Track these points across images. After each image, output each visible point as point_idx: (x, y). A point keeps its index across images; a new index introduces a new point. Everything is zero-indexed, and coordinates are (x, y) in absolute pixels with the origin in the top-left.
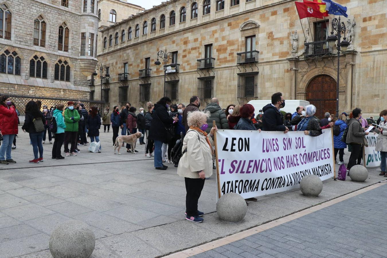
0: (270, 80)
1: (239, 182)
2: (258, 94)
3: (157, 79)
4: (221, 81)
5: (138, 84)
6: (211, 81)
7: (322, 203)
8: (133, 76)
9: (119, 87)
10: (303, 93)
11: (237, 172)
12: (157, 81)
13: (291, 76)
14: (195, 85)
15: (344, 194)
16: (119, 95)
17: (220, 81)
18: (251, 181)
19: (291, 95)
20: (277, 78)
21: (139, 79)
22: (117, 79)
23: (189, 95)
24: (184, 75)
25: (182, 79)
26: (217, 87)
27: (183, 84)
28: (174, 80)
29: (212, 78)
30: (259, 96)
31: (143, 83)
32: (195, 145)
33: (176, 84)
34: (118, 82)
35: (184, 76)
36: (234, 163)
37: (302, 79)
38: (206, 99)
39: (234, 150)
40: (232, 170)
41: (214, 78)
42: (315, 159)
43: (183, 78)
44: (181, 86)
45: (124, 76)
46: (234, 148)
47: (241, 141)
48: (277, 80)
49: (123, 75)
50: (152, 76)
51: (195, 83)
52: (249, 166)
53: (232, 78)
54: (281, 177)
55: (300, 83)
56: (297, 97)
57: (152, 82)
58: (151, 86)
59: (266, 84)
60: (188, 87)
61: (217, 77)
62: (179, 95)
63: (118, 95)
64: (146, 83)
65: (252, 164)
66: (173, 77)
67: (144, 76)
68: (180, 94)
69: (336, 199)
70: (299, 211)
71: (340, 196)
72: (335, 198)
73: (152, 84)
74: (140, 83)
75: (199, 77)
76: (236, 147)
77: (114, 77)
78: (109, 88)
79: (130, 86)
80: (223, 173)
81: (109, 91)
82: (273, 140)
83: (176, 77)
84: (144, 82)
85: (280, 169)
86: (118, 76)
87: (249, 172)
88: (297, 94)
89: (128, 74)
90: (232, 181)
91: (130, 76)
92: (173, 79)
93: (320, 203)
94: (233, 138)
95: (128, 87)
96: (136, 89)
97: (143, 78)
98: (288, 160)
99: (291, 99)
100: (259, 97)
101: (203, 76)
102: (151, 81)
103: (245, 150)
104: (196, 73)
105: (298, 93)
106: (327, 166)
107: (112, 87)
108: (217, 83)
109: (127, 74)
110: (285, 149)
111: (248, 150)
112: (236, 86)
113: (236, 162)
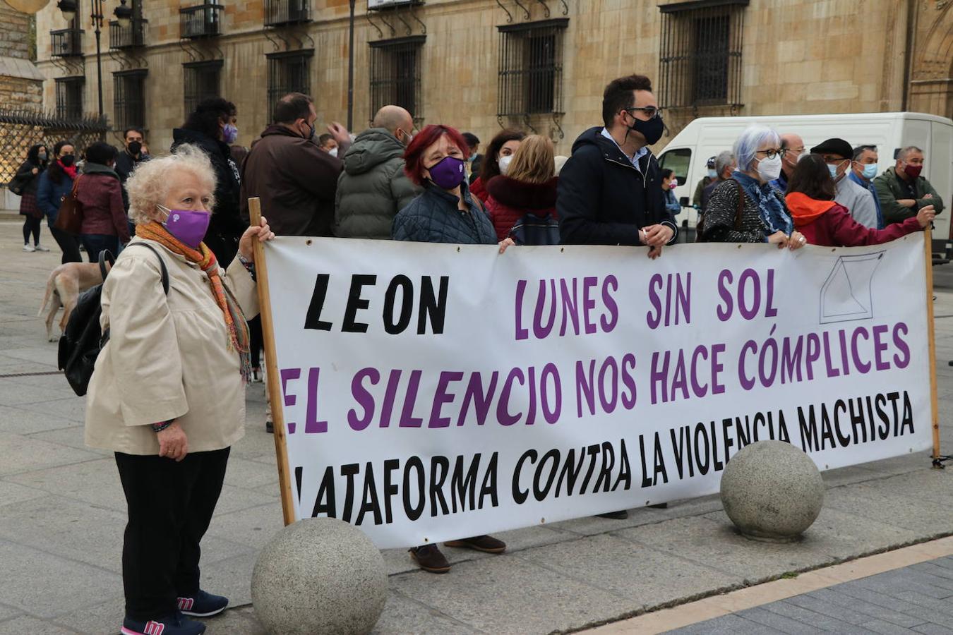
0: (796, 29)
1: (402, 465)
2: (744, 94)
3: (337, 33)
4: (596, 40)
5: (260, 52)
6: (552, 40)
7: (806, 570)
8: (240, 18)
9: (186, 65)
10: (941, 83)
11: (385, 422)
12: (339, 38)
13: (889, 11)
14: (489, 56)
15: (941, 532)
16: (185, 97)
17: (589, 40)
18: (460, 459)
19: (883, 92)
20: (828, 19)
21: (264, 32)
22: (177, 31)
23: (465, 100)
24: (443, 14)
25: (436, 33)
26: (576, 65)
27: (440, 51)
28: (405, 35)
29: (558, 27)
30: (747, 99)
31: (283, 49)
32: (138, 308)
33: (414, 53)
34: (180, 44)
35: (446, 17)
36: (366, 382)
37: (940, 19)
38: (533, 116)
39: (362, 328)
40: (361, 414)
41: (566, 26)
42: (819, 366)
43: (442, 28)
44: (433, 60)
45: (206, 18)
46: (361, 316)
47: (400, 289)
48: (827, 30)
49: (200, 14)
50: (317, 17)
51: (489, 45)
52: (442, 397)
53: (639, 26)
54: (607, 446)
55: (928, 39)
56: (912, 100)
57: (317, 46)
58: (316, 63)
59: (781, 46)
60: (461, 64)
61: (578, 23)
62: (425, 99)
63: (182, 97)
64: (294, 48)
65: (458, 389)
66: (401, 24)
67: (287, 19)
68: (429, 95)
69: (886, 554)
70: (669, 606)
71: (916, 542)
72: (882, 551)
73: (317, 53)
74: (269, 47)
75: (503, 21)
76: (371, 316)
77: (163, 22)
78: (143, 67)
79: (229, 61)
80: (315, 426)
81: (147, 83)
82: (590, 282)
83: (414, 23)
84: (287, 45)
85: (609, 408)
86: (177, 19)
87: (445, 423)
88: (914, 89)
89: (221, 7)
90: (369, 466)
91: (230, 17)
92: (401, 33)
93: (793, 569)
94: (354, 277)
95: (220, 63)
96: (254, 73)
97: (279, 27)
98: (659, 369)
99: (884, 108)
100: (748, 106)
101: (520, 18)
102: (314, 40)
103: (421, 330)
104: (492, 7)
105: (919, 84)
106: (889, 403)
107: (155, 62)
108: (576, 46)
109: (218, 11)
110: (653, 324)
111: (438, 328)
112: (653, 58)
113: (374, 375)
